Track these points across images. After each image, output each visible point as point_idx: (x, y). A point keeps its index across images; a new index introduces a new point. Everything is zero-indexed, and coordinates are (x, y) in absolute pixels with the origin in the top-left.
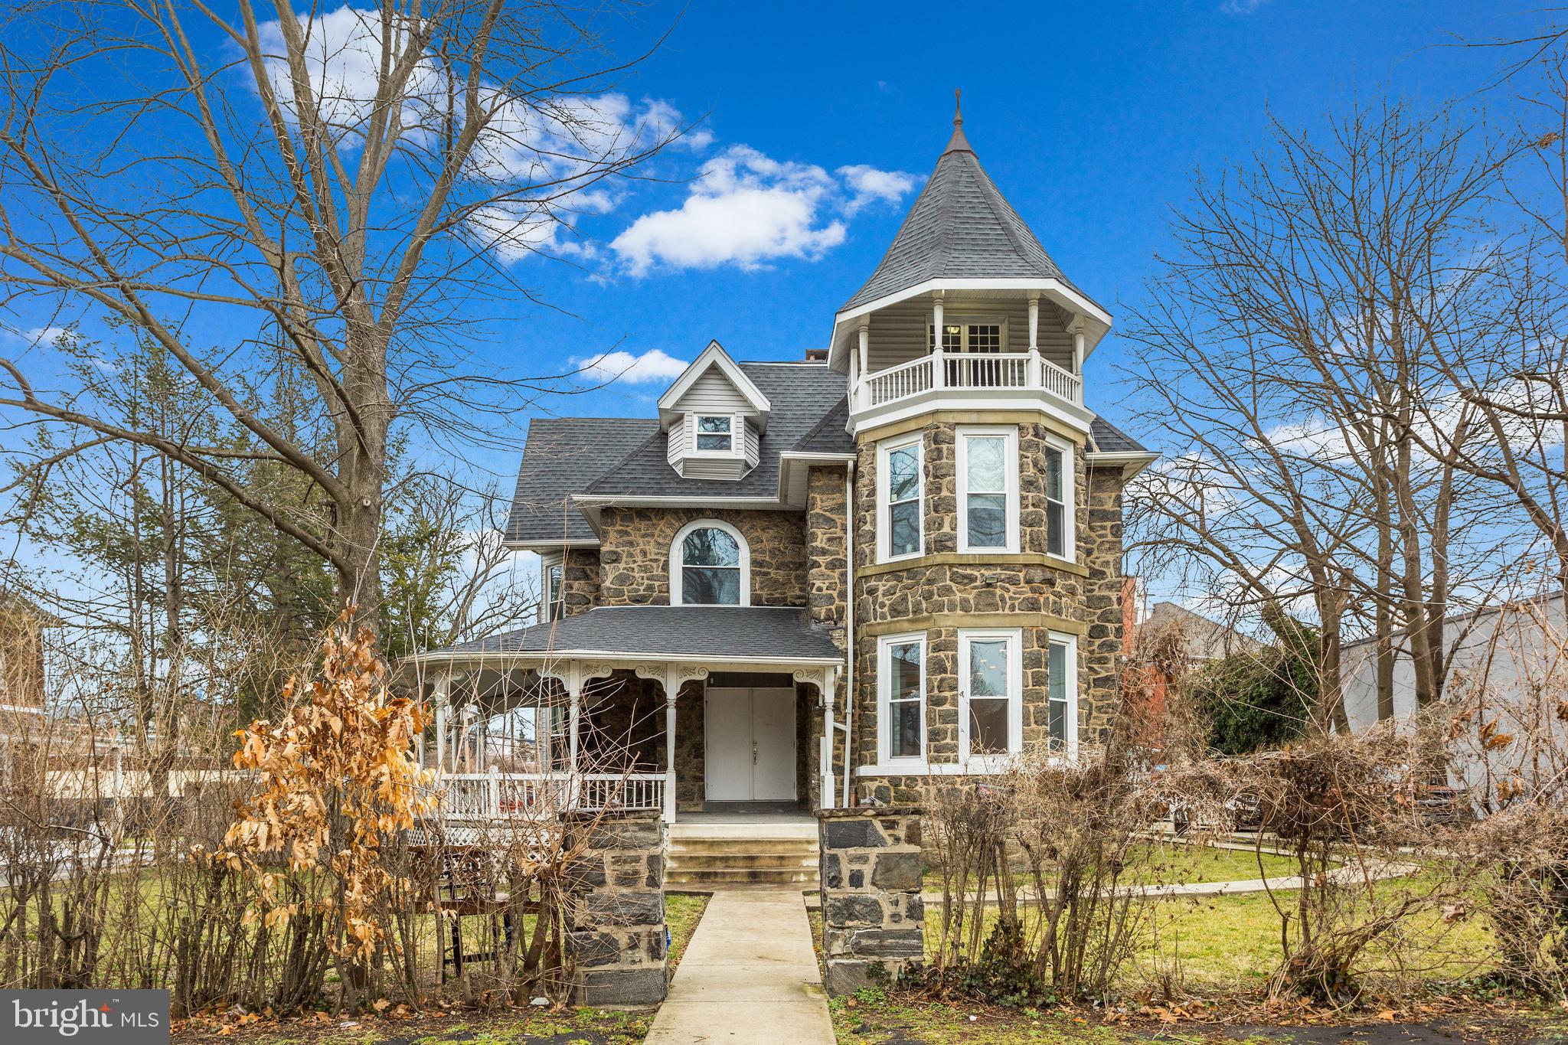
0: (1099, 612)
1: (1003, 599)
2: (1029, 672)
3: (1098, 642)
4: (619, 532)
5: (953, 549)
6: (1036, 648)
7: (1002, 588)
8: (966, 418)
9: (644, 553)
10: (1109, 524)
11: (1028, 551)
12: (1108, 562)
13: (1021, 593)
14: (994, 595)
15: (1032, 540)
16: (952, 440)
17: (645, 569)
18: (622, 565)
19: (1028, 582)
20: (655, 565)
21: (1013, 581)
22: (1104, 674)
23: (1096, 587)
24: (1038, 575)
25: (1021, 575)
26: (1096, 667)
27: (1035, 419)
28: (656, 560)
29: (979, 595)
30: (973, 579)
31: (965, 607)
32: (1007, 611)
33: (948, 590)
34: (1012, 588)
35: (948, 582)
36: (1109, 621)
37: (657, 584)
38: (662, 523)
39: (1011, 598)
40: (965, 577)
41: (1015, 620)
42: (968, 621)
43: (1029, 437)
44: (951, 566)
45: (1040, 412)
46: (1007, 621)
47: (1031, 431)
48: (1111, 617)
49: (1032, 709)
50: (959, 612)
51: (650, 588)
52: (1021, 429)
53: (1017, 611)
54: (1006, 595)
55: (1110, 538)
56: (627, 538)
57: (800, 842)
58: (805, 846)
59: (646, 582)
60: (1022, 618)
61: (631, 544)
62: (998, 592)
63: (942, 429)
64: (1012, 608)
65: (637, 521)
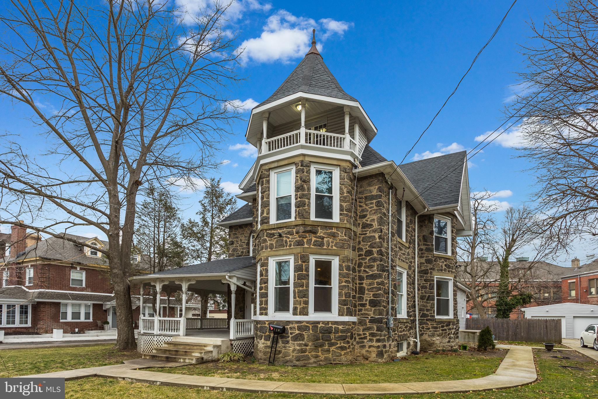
0: (369, 243)
1: (286, 242)
2: (296, 274)
3: (368, 258)
4: (233, 234)
5: (268, 222)
6: (300, 263)
7: (286, 237)
8: (273, 165)
9: (241, 240)
10: (374, 201)
11: (298, 219)
12: (374, 219)
13: (294, 238)
14: (283, 240)
15: (299, 213)
16: (269, 176)
17: (241, 246)
18: (234, 245)
19: (297, 233)
20: (244, 244)
21: (291, 234)
22: (371, 273)
23: (368, 232)
24: (301, 229)
25: (294, 230)
26: (367, 270)
27: (301, 158)
28: (244, 242)
29: (277, 241)
30: (273, 235)
31: (271, 247)
32: (288, 247)
33: (265, 241)
34: (290, 237)
35: (265, 237)
36: (374, 248)
37: (244, 250)
38: (246, 229)
39: (290, 241)
40: (271, 234)
41: (291, 251)
42: (273, 253)
43: (299, 167)
44: (266, 230)
45: (304, 155)
46: (287, 252)
47: (300, 164)
48: (375, 246)
49: (297, 291)
50: (269, 250)
51: (242, 252)
52: (296, 164)
53: (292, 247)
54: (288, 240)
55: (375, 208)
56: (236, 236)
57: (202, 346)
58: (203, 348)
59: (241, 250)
60: (294, 250)
61: (237, 237)
62: (285, 239)
63: (264, 172)
64: (290, 245)
65: (239, 229)
